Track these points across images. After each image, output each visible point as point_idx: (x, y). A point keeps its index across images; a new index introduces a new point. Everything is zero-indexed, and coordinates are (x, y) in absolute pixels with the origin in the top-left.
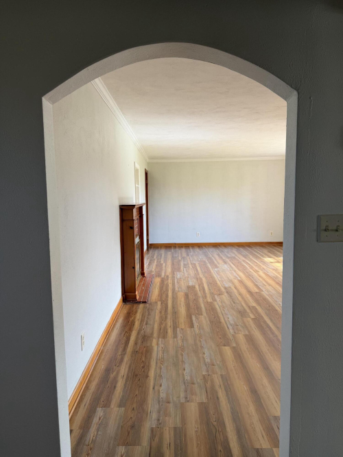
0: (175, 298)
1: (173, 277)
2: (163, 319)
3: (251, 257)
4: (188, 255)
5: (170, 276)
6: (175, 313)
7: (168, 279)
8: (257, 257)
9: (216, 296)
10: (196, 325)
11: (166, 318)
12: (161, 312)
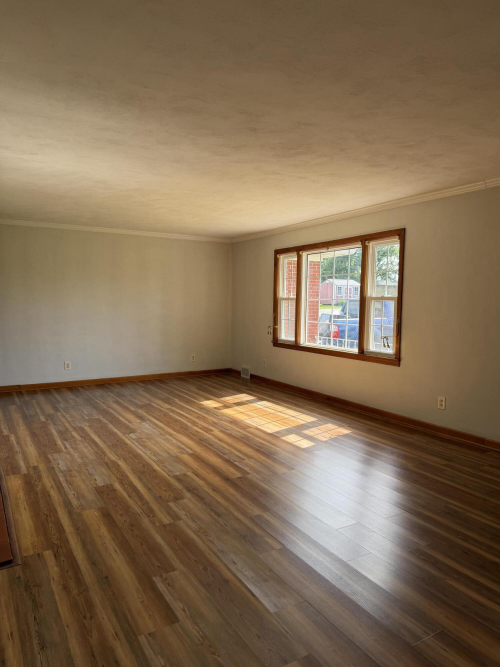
0: (82, 531)
1: (51, 469)
2: (84, 611)
3: (177, 401)
4: (56, 409)
5: (42, 467)
6: (106, 580)
7: (40, 477)
8: (188, 402)
9: (171, 504)
10: (177, 607)
11: (90, 605)
12: (66, 588)
